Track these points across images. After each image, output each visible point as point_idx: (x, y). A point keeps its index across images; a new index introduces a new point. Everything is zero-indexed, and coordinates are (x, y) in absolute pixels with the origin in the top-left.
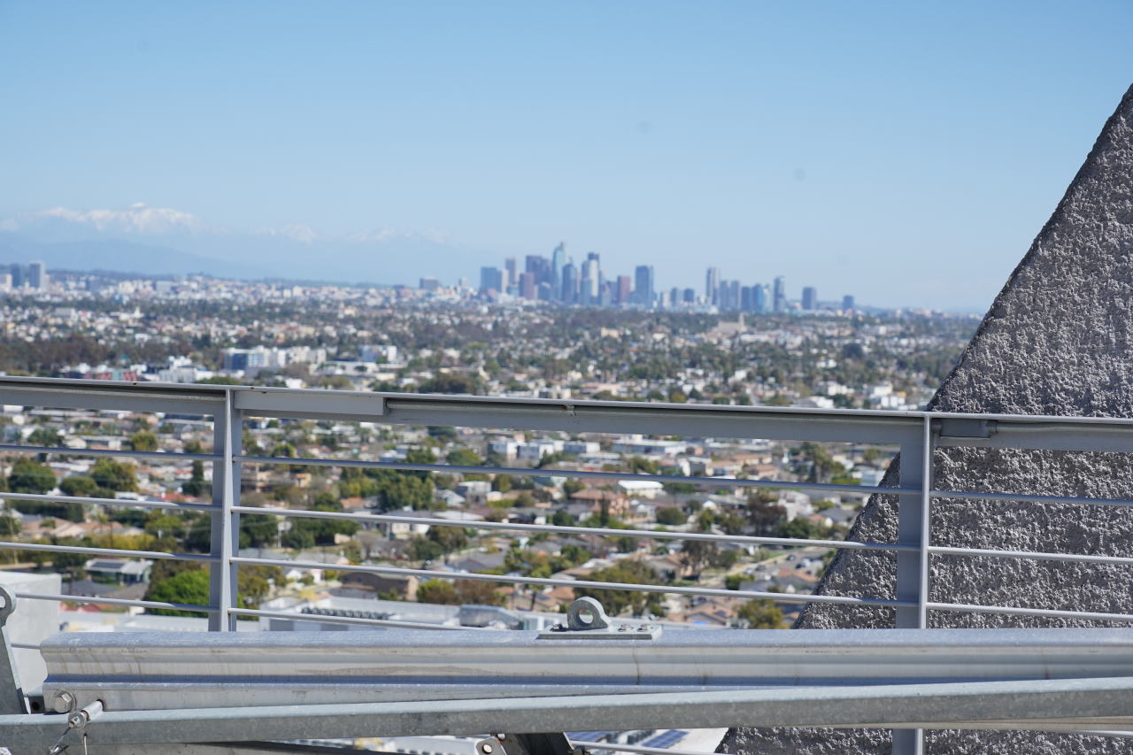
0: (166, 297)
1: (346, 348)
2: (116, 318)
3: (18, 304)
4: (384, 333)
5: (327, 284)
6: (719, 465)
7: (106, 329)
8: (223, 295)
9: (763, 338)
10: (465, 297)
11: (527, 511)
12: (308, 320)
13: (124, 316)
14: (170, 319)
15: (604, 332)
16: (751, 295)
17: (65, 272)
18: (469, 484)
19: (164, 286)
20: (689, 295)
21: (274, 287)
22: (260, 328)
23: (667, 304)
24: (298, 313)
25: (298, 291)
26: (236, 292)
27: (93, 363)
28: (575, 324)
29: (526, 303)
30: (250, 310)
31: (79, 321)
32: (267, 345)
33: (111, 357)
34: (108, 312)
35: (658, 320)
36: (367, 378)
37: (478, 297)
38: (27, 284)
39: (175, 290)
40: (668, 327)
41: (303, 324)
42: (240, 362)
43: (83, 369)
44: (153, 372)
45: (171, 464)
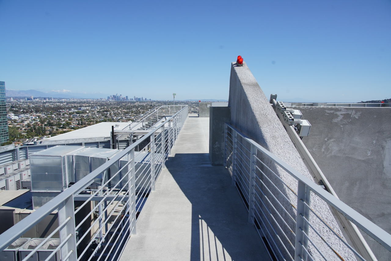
1: (93, 107)
4: (97, 105)
5: (89, 99)
7: (62, 105)
8: (76, 101)
9: (141, 104)
10: (106, 100)
12: (87, 103)
13: (64, 104)
14: (70, 104)
15: (123, 104)
16: (139, 99)
17: (55, 98)
19: (68, 100)
22: (82, 105)
25: (85, 100)
26: (78, 100)
28: (119, 103)
29: (113, 101)
30: (80, 102)
31: (58, 104)
32: (83, 107)
33: (64, 109)
34: (62, 103)
36: (96, 110)
37: (108, 100)
38: (50, 100)
39: (70, 100)
40: (130, 103)
42: (80, 109)
43: (61, 110)
44: (70, 110)
45: (75, 121)
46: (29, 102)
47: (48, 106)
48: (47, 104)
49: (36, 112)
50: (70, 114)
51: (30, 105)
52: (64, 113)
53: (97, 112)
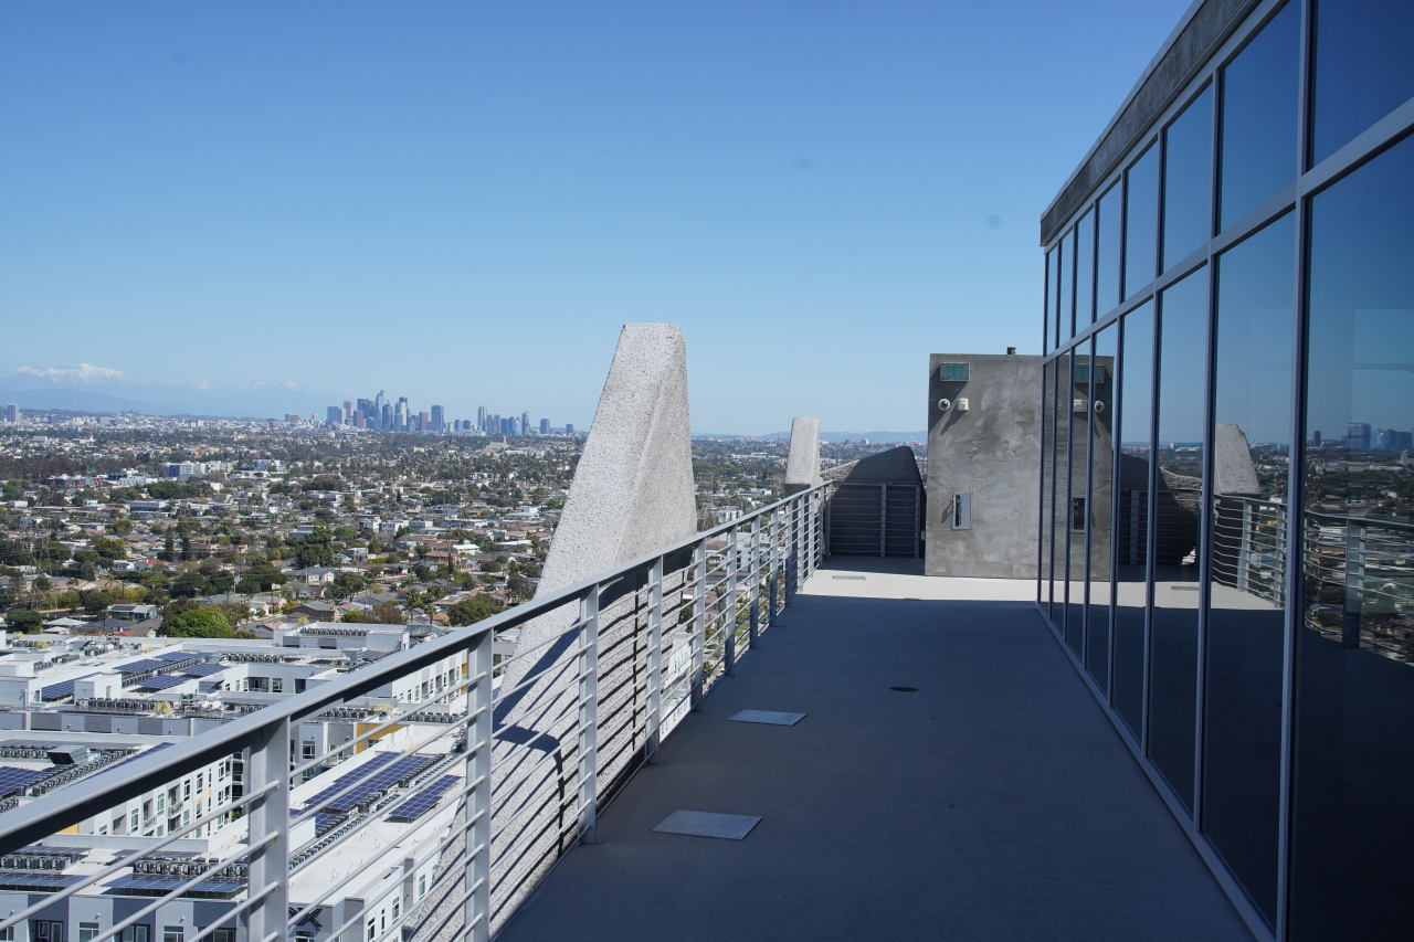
0: (108, 427)
1: (244, 462)
2: (78, 441)
4: (269, 451)
5: (221, 419)
6: (513, 533)
7: (72, 450)
8: (148, 426)
9: (520, 451)
10: (317, 426)
11: (396, 566)
12: (214, 442)
13: (82, 441)
14: (115, 443)
15: (416, 449)
16: (507, 424)
17: (32, 411)
18: (355, 549)
19: (105, 420)
21: (183, 420)
22: (181, 448)
24: (206, 438)
25: (201, 423)
26: (157, 424)
27: (71, 474)
28: (395, 444)
29: (358, 430)
30: (171, 436)
31: (51, 444)
32: (192, 460)
33: (83, 470)
34: (69, 438)
35: (449, 441)
36: (265, 481)
37: (326, 426)
38: (6, 419)
40: (457, 445)
41: (210, 445)
42: (174, 471)
43: (65, 477)
44: (114, 479)
45: (145, 540)
50: (117, 497)
52: (82, 490)
53: (272, 492)
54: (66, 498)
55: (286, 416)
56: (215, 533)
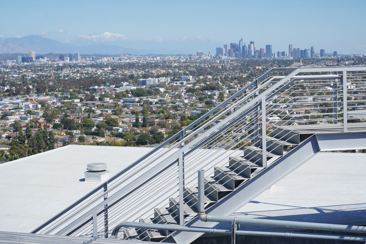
0: (118, 62)
1: (176, 77)
2: (104, 69)
3: (73, 66)
4: (188, 71)
5: (167, 55)
7: (101, 73)
8: (135, 60)
10: (211, 58)
12: (163, 68)
13: (106, 69)
14: (120, 69)
15: (257, 67)
16: (304, 52)
17: (85, 55)
19: (117, 58)
20: (283, 54)
21: (151, 57)
22: (148, 71)
23: (276, 57)
24: (160, 65)
25: (158, 58)
26: (139, 59)
27: (99, 86)
28: (248, 65)
29: (231, 58)
30: (145, 65)
31: (92, 71)
32: (152, 77)
33: (104, 84)
34: (100, 68)
35: (274, 63)
36: (184, 86)
37: (216, 57)
38: (74, 60)
39: (120, 60)
40: (278, 65)
41: (162, 69)
42: (144, 83)
43: (96, 87)
44: (118, 87)
45: (128, 117)
46: (25, 67)
47: (68, 76)
48: (66, 72)
49: (39, 91)
50: (118, 96)
51: (25, 75)
52: (103, 93)
53: (187, 92)
54: (96, 97)
55: (197, 53)
56: (159, 113)
